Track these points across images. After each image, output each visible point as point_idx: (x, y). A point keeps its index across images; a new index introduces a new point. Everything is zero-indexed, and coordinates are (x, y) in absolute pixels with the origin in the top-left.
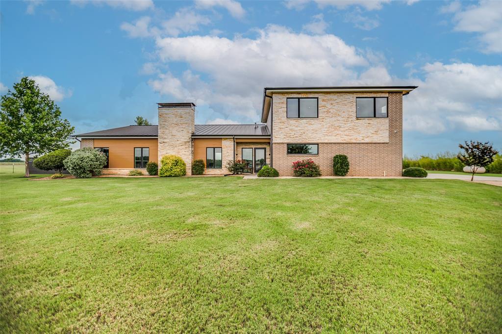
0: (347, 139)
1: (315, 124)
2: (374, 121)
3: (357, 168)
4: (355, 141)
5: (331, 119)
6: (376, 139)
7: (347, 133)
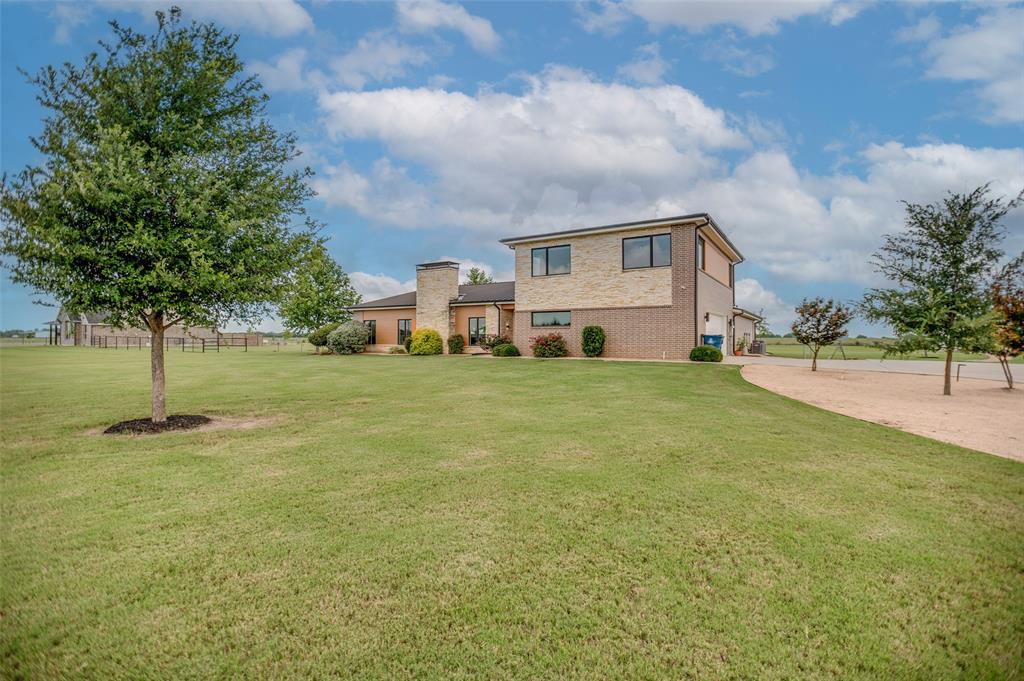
0: (608, 303)
1: (566, 283)
2: (649, 273)
3: (624, 346)
4: (619, 305)
5: (586, 275)
6: (652, 300)
7: (608, 293)
